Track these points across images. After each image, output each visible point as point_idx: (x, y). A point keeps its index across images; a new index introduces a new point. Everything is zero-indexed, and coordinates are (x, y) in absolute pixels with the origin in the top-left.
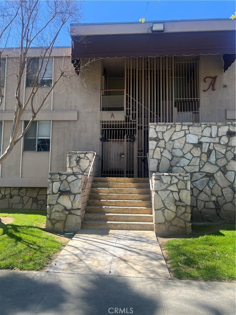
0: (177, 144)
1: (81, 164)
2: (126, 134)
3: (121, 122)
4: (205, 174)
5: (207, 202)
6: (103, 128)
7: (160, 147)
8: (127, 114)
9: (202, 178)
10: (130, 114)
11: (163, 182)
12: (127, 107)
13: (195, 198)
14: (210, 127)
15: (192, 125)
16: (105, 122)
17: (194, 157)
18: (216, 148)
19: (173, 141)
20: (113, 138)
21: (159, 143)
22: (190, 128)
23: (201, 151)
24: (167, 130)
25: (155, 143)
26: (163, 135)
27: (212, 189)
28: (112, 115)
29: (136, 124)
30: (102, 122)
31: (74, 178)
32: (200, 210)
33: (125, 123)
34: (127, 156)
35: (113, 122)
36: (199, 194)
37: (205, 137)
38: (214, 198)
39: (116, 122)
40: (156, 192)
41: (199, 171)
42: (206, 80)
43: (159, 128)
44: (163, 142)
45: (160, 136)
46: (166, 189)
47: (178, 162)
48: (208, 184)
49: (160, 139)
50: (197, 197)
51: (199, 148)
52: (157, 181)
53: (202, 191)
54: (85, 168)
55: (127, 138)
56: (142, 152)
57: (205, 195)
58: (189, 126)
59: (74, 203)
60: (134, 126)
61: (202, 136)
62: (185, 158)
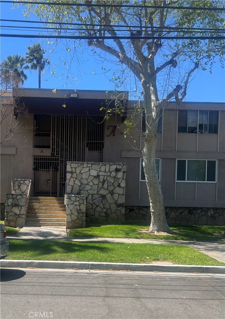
0: (84, 176)
1: (21, 188)
2: (52, 166)
3: (48, 156)
4: (100, 195)
5: (101, 212)
6: (35, 160)
7: (73, 178)
8: (52, 151)
9: (98, 198)
10: (54, 151)
11: (71, 200)
12: (53, 146)
13: (94, 210)
14: (105, 165)
15: (94, 164)
16: (36, 156)
17: (94, 184)
18: (108, 179)
19: (82, 174)
20: (42, 168)
21: (73, 175)
22: (93, 165)
23: (99, 181)
24: (78, 167)
25: (70, 175)
26: (75, 170)
27: (104, 204)
28: (42, 151)
29: (59, 158)
30: (35, 156)
31: (21, 197)
32: (96, 217)
33: (51, 158)
34: (53, 181)
35: (42, 156)
36: (96, 207)
37: (102, 172)
38: (105, 210)
39: (44, 156)
40: (68, 205)
41: (97, 194)
42: (109, 128)
43: (73, 165)
44: (75, 174)
45: (74, 171)
46: (73, 204)
47: (84, 188)
48: (102, 201)
49: (74, 173)
50: (95, 209)
51: (97, 179)
52: (68, 200)
53: (98, 206)
54: (24, 190)
55: (53, 168)
56: (63, 179)
57: (99, 208)
58: (92, 164)
59: (21, 211)
60: (58, 160)
61: (100, 171)
62: (89, 185)
